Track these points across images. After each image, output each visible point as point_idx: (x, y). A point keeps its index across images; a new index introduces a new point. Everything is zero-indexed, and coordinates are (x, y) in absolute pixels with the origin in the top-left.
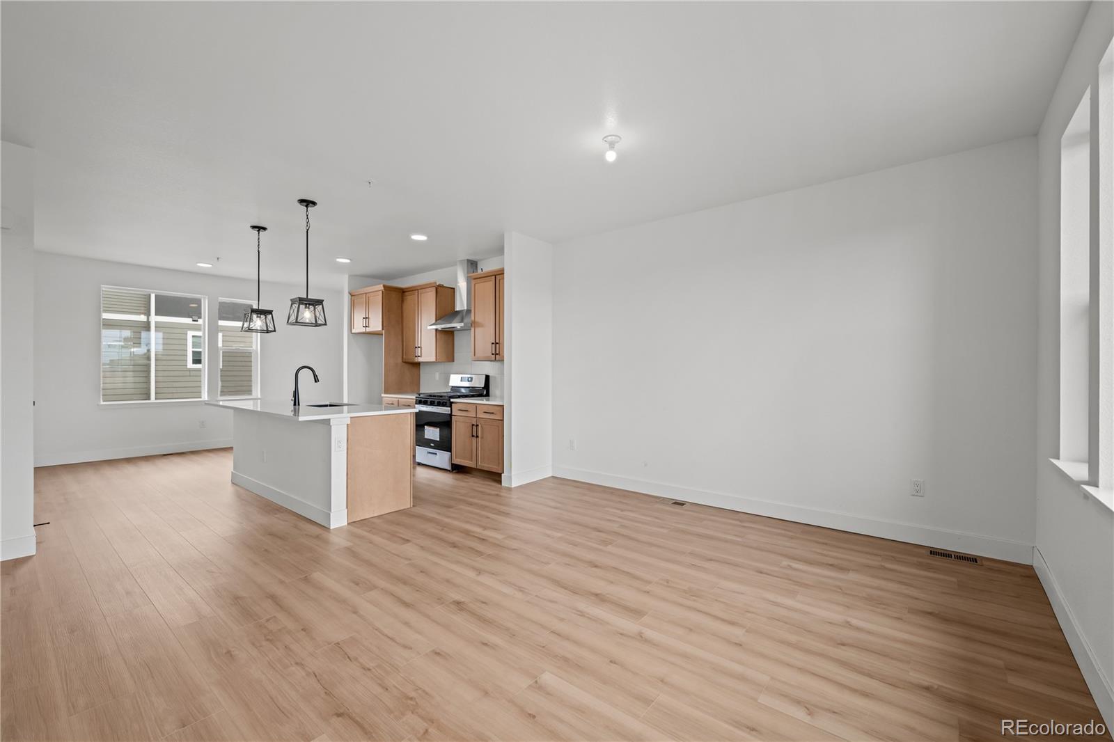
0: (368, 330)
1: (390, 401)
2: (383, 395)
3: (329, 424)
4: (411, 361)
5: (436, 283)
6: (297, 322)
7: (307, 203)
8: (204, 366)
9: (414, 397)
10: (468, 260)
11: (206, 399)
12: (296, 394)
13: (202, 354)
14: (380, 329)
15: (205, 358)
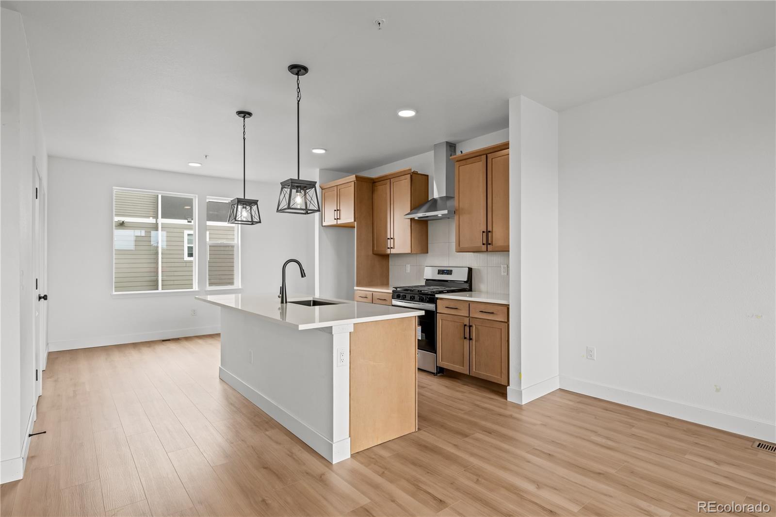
0: (339, 222)
1: (363, 294)
2: (356, 288)
3: (331, 333)
4: (383, 253)
5: (411, 169)
6: (289, 208)
7: (298, 70)
8: (195, 259)
9: (391, 291)
10: (447, 142)
11: (197, 289)
12: (283, 290)
13: (194, 249)
14: (353, 221)
15: (196, 252)
